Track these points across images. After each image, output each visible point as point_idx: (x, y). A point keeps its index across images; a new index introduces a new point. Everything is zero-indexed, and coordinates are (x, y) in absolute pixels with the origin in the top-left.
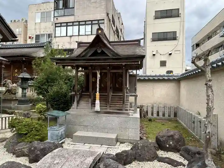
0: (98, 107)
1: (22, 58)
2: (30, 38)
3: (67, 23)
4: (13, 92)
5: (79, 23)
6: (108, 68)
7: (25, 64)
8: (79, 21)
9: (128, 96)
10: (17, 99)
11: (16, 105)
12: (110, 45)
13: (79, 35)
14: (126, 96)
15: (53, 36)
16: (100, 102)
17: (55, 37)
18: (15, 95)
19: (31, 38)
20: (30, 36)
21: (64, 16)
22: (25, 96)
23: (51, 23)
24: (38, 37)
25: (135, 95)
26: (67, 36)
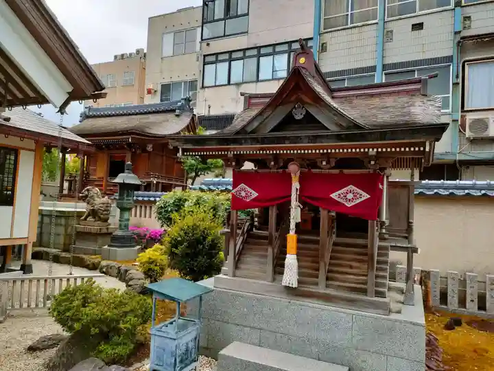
0: (291, 276)
1: (126, 139)
2: (149, 92)
3: (230, 52)
4: (102, 216)
5: (259, 51)
6: (324, 163)
7: (132, 152)
8: (258, 45)
9: (386, 248)
10: (111, 234)
11: (106, 247)
12: (333, 98)
13: (258, 80)
14: (380, 248)
15: (199, 85)
16: (298, 260)
17: (203, 87)
18: (105, 224)
19: (153, 91)
20: (151, 87)
21: (224, 36)
22: (126, 226)
23: (194, 56)
24: (166, 89)
25: (409, 246)
26: (229, 83)
